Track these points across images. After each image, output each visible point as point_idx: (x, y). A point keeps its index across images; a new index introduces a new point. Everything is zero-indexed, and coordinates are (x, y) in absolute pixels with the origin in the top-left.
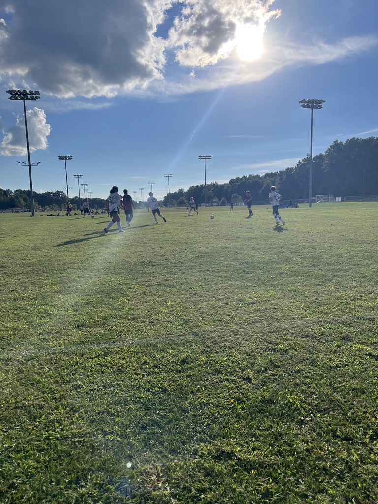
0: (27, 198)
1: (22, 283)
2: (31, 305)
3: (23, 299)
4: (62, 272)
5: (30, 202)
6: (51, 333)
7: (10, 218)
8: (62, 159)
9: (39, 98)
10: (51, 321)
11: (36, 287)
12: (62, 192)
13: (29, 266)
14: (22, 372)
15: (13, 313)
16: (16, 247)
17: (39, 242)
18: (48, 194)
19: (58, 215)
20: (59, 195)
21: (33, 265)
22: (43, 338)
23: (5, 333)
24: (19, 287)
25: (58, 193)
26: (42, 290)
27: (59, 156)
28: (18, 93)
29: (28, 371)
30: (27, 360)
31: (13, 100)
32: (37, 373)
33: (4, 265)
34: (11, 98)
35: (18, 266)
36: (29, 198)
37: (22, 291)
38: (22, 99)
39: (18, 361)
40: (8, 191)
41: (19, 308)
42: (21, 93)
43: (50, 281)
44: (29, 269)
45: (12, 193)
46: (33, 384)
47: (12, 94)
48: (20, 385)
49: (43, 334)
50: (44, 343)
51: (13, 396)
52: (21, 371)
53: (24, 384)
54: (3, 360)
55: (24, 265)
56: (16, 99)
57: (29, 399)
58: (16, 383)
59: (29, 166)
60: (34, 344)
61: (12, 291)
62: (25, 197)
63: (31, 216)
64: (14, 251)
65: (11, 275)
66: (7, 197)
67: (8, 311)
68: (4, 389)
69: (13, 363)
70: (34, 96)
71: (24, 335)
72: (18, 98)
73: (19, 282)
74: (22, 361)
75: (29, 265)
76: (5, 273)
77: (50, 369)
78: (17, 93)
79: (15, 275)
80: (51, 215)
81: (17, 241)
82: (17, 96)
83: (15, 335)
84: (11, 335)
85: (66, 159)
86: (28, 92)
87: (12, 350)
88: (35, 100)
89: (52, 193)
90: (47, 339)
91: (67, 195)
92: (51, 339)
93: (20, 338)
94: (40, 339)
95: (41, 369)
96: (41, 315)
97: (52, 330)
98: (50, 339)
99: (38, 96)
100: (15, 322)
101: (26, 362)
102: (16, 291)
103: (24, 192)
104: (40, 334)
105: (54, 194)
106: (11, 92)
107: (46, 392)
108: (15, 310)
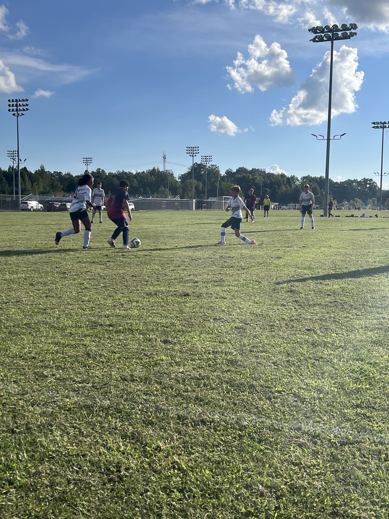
0: (318, 188)
1: (321, 320)
2: (340, 358)
3: (325, 345)
4: (380, 310)
5: (322, 194)
6: (373, 408)
7: (293, 218)
8: (378, 127)
9: (355, 34)
10: (372, 389)
11: (342, 329)
12: (371, 180)
13: (329, 295)
14: (338, 460)
15: (313, 364)
16: (307, 263)
17: (339, 258)
18: (350, 182)
19: (363, 216)
20: (366, 184)
21: (334, 293)
22: (363, 414)
23: (306, 393)
24: (317, 326)
25: (365, 180)
26: (352, 336)
27: (374, 123)
28: (326, 30)
29: (346, 461)
30: (343, 444)
31: (317, 42)
32: (359, 468)
33: (294, 289)
34: (314, 40)
35: (313, 292)
36: (321, 189)
37: (322, 332)
38: (329, 39)
39: (329, 440)
40: (293, 178)
41: (322, 358)
42: (330, 30)
43: (362, 322)
44: (328, 299)
45: (298, 180)
46: (356, 485)
47: (315, 33)
48: (337, 481)
49: (362, 408)
50: (364, 422)
51: (328, 495)
52: (334, 459)
53: (342, 480)
54: (309, 434)
55: (321, 292)
56: (321, 40)
57: (352, 506)
58: (330, 476)
59: (329, 140)
60: (350, 420)
61: (308, 330)
62: (315, 187)
63: (322, 216)
64: (305, 269)
65: (305, 305)
66: (291, 186)
67: (306, 360)
68: (314, 479)
69: (322, 442)
70: (348, 32)
71: (333, 402)
72: (325, 39)
73: (317, 317)
74: (335, 443)
75: (328, 293)
76: (296, 301)
77: (378, 468)
78: (323, 32)
79: (310, 305)
80: (352, 216)
81: (307, 255)
82: (323, 35)
83: (320, 399)
84: (314, 399)
85: (384, 127)
86: (340, 27)
87: (319, 422)
88: (349, 38)
89: (355, 181)
90: (368, 417)
91: (379, 185)
92: (376, 418)
93: (328, 405)
94: (357, 414)
95: (364, 462)
96: (356, 375)
97: (375, 403)
98: (373, 418)
99: (352, 31)
100: (318, 379)
101: (341, 445)
102: (314, 331)
103: (315, 179)
104: (357, 406)
105: (359, 183)
106: (314, 30)
107: (377, 504)
108: (316, 360)
